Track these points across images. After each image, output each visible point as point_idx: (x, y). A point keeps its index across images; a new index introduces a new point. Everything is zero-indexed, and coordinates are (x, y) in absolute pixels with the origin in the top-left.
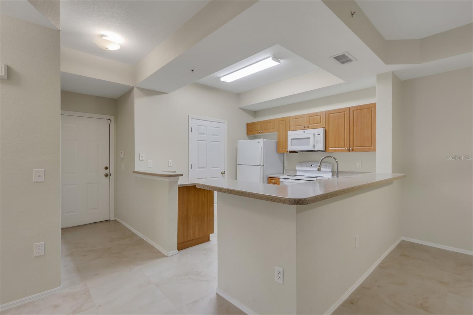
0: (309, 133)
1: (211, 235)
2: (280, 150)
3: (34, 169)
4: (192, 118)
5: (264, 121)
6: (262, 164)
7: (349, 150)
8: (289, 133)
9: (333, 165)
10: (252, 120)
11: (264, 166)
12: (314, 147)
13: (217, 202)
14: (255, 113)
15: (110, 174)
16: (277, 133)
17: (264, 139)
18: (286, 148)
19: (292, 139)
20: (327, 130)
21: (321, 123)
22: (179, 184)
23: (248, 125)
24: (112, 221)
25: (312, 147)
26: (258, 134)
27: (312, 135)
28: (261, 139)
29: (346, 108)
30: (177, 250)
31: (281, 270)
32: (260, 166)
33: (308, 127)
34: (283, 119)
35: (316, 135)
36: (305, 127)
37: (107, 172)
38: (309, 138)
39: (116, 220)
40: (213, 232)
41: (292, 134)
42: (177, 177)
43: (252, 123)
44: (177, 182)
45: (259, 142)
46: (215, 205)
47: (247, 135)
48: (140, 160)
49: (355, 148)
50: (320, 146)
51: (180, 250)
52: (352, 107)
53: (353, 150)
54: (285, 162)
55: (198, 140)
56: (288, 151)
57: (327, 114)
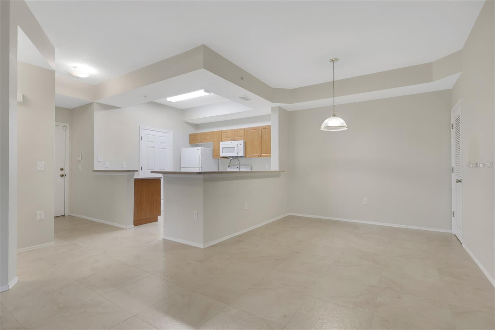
0: (234, 143)
1: (159, 217)
2: (215, 156)
3: (38, 162)
4: (143, 128)
5: (203, 133)
6: (200, 167)
7: (258, 156)
8: (221, 143)
9: (251, 167)
10: (194, 131)
11: (202, 168)
12: (237, 154)
13: (163, 198)
14: (197, 126)
15: (65, 175)
16: (212, 143)
17: (202, 147)
18: (219, 155)
19: (223, 148)
20: (246, 142)
21: (242, 137)
22: (135, 177)
23: (191, 135)
24: (67, 216)
25: (236, 154)
26: (198, 143)
27: (236, 145)
28: (199, 147)
29: (257, 127)
30: (133, 225)
31: (197, 212)
32: (199, 168)
33: (234, 139)
34: (217, 132)
35: (239, 145)
36: (232, 139)
37: (63, 172)
38: (234, 147)
39: (70, 215)
40: (160, 215)
41: (223, 144)
42: (133, 172)
43: (194, 134)
44: (134, 176)
45: (198, 150)
46: (162, 201)
47: (190, 143)
48: (98, 161)
49: (262, 155)
50: (241, 154)
51: (136, 226)
52: (261, 127)
53: (261, 156)
54: (220, 166)
55: (147, 147)
56: (220, 157)
57: (246, 130)
